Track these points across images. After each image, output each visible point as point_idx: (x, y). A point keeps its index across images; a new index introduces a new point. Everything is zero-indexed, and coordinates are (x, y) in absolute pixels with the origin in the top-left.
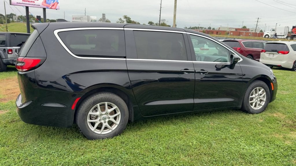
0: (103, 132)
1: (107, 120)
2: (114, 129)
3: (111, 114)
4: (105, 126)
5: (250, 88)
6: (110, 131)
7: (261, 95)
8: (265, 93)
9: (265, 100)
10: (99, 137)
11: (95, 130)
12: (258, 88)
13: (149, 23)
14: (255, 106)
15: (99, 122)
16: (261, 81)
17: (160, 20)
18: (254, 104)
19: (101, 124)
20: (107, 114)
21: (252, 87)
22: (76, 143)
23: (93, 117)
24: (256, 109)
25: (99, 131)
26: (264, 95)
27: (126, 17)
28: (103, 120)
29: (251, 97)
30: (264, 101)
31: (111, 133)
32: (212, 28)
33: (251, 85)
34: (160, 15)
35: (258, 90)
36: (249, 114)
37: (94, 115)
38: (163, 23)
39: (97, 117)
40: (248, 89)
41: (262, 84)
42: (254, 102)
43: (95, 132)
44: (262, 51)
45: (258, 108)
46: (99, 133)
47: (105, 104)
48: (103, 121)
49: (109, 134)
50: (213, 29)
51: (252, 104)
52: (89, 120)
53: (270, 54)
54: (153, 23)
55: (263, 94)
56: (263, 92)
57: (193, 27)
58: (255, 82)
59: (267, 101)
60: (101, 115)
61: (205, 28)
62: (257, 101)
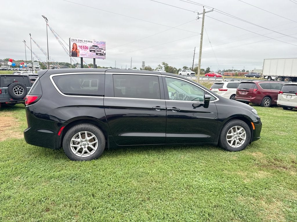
0: (83, 155)
1: (87, 146)
2: (92, 154)
3: (91, 141)
4: (85, 150)
5: (227, 126)
6: (89, 155)
7: (240, 133)
8: (245, 132)
9: (245, 139)
10: (79, 159)
11: (77, 153)
12: (236, 126)
13: (183, 68)
14: (234, 144)
15: (80, 147)
16: (240, 121)
17: (193, 64)
18: (232, 142)
19: (82, 149)
20: (86, 141)
21: (229, 125)
22: (61, 162)
23: (76, 143)
24: (234, 146)
25: (80, 154)
26: (244, 134)
27: (164, 64)
28: (83, 145)
29: (228, 135)
30: (243, 140)
31: (90, 157)
32: (246, 71)
33: (229, 124)
34: (193, 61)
35: (236, 128)
36: (227, 151)
37: (77, 141)
38: (196, 67)
39: (79, 143)
40: (225, 127)
41: (241, 124)
42: (232, 140)
43: (77, 154)
44: (280, 92)
45: (237, 146)
46: (80, 156)
47: (85, 132)
48: (83, 147)
49: (88, 157)
50: (248, 71)
51: (230, 142)
52: (71, 145)
53: (287, 95)
54: (187, 68)
55: (243, 132)
56: (242, 130)
57: (227, 70)
58: (233, 121)
59: (247, 139)
60: (82, 141)
61: (238, 71)
62: (235, 139)
